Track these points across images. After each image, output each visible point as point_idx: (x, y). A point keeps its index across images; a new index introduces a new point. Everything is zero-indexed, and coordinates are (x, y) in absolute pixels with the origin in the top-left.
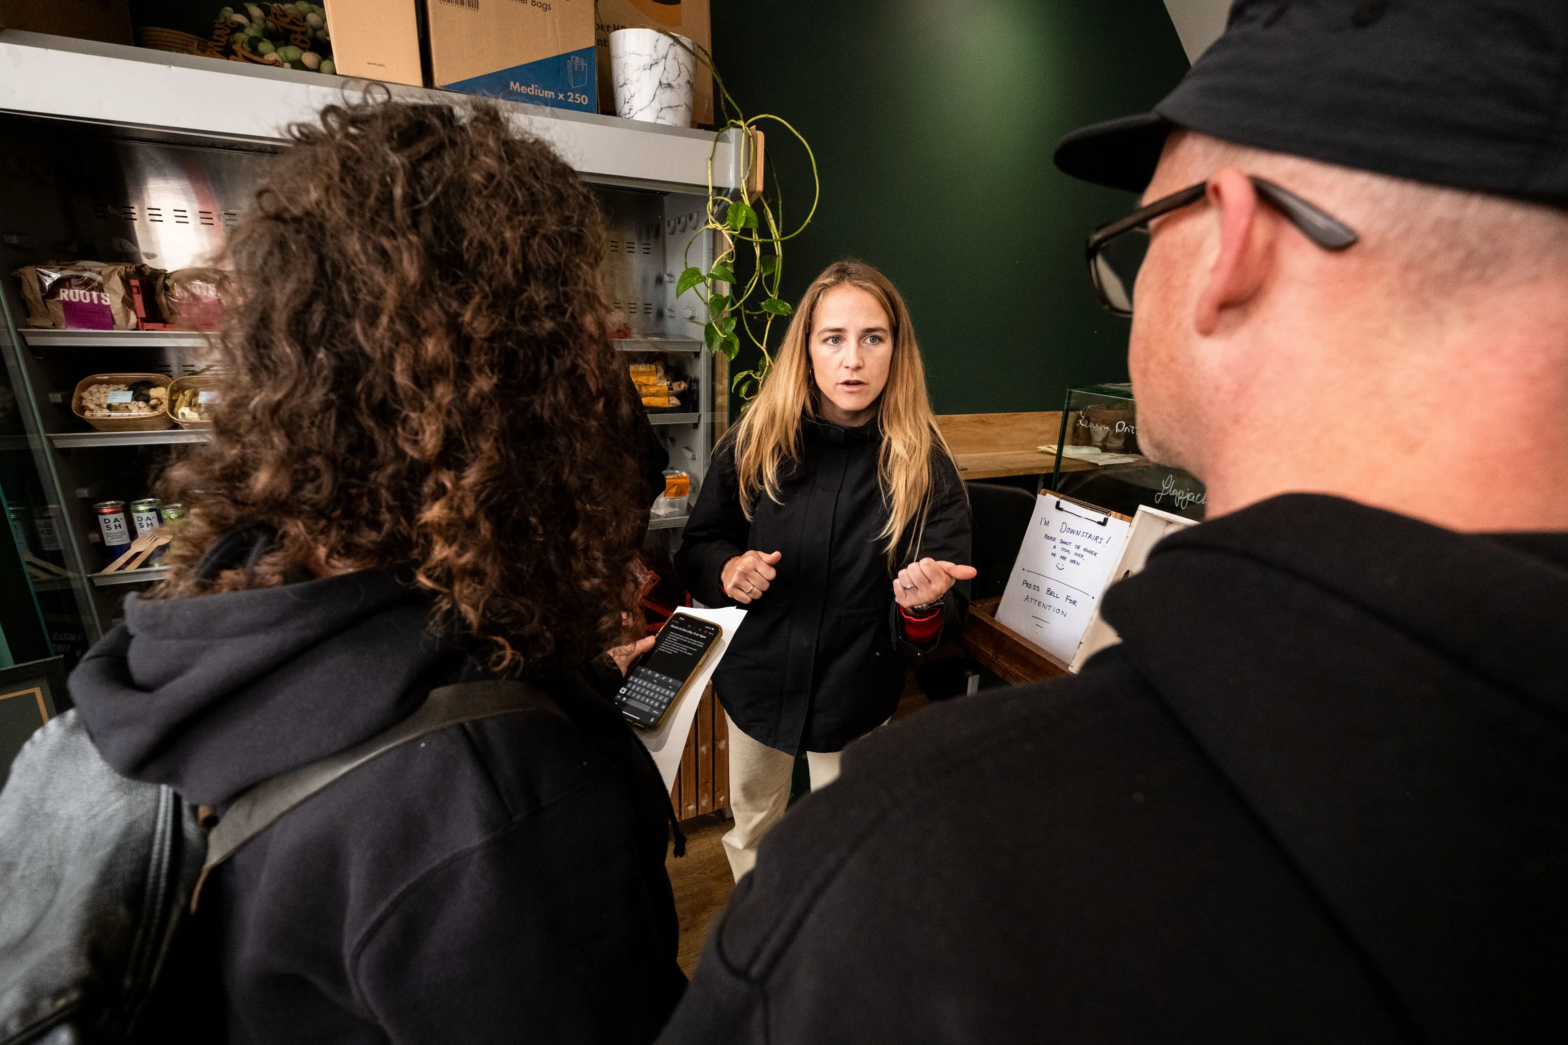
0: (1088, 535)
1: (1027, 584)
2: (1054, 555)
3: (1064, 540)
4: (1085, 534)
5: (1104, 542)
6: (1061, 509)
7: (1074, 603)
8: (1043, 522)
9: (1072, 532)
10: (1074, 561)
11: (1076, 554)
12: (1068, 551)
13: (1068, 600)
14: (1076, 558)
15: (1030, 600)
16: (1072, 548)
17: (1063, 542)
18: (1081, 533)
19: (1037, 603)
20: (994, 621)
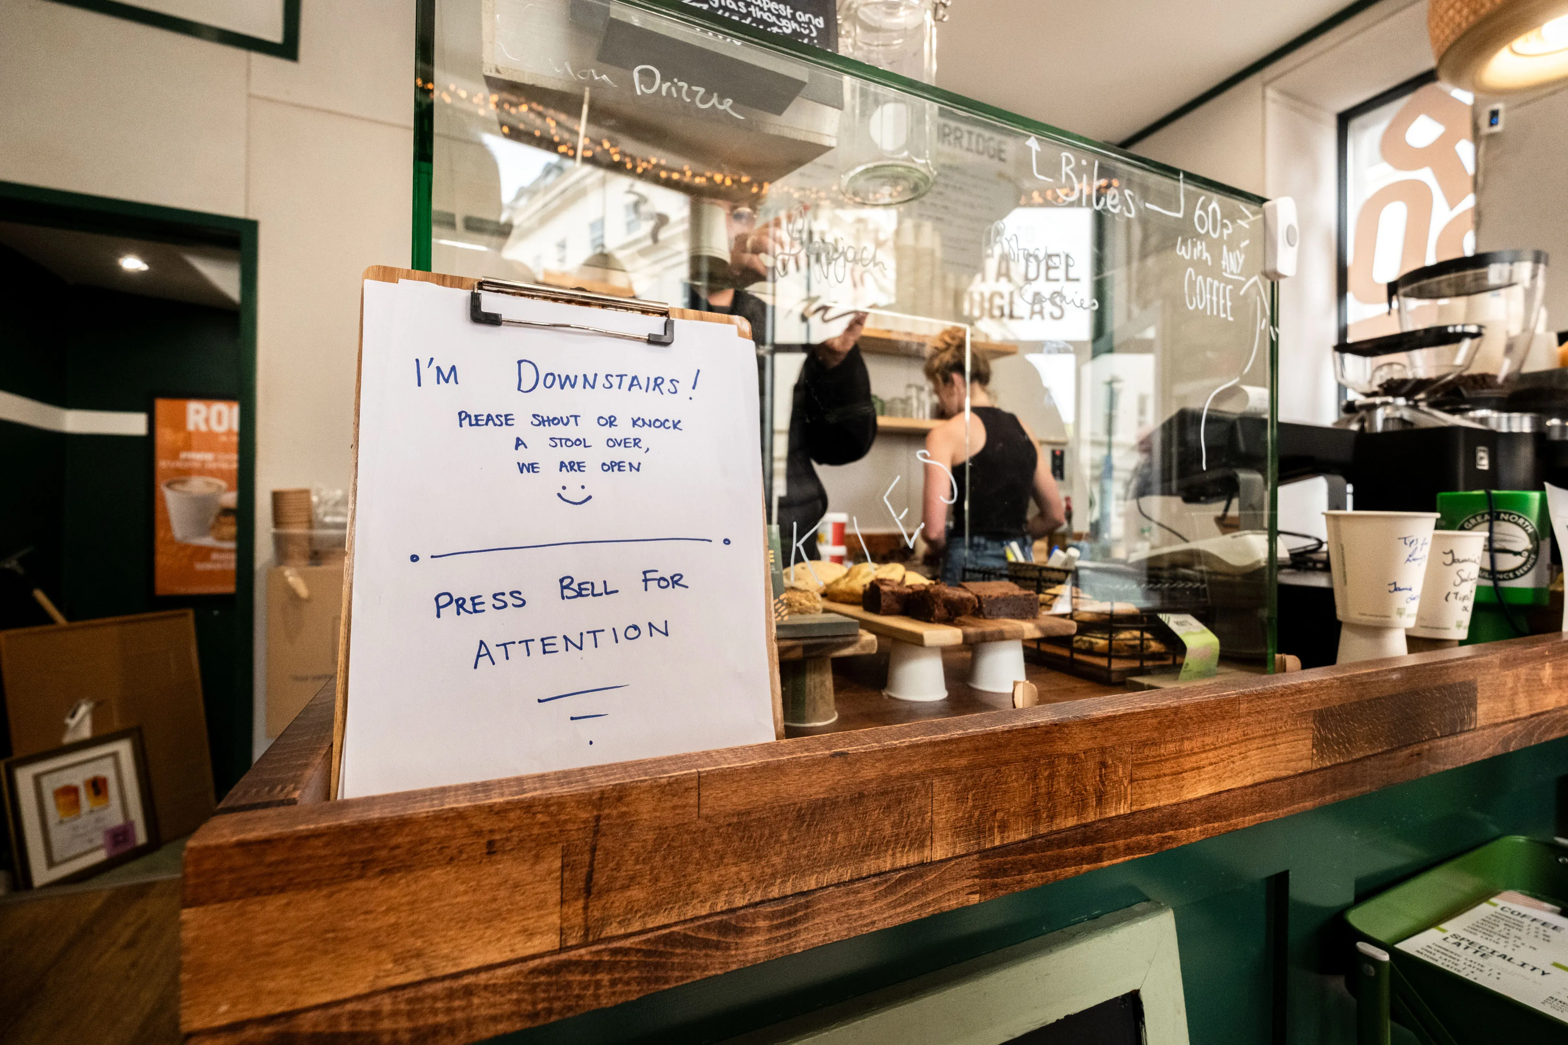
0: (627, 381)
1: (460, 604)
2: (532, 467)
3: (545, 414)
4: (615, 381)
5: (685, 386)
6: (493, 320)
7: (676, 581)
8: (429, 374)
9: (567, 382)
10: (615, 466)
11: (613, 443)
12: (578, 442)
13: (652, 585)
14: (619, 454)
15: (498, 653)
16: (587, 428)
17: (543, 421)
18: (601, 380)
19: (536, 647)
20: (347, 804)
